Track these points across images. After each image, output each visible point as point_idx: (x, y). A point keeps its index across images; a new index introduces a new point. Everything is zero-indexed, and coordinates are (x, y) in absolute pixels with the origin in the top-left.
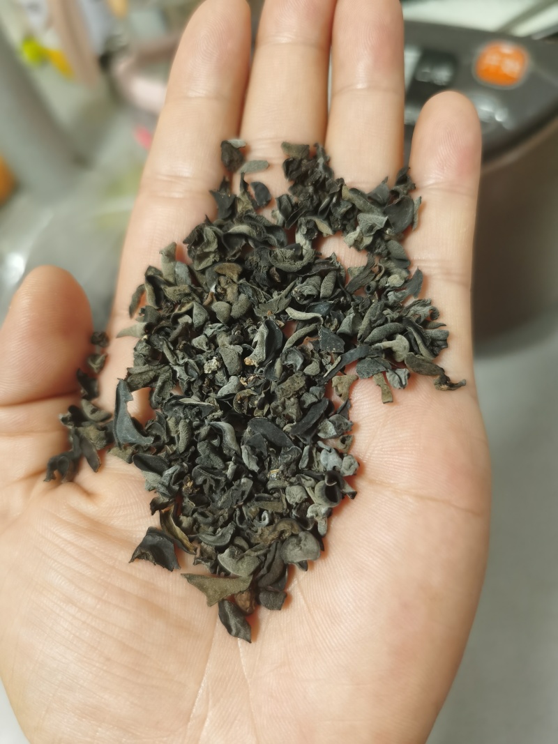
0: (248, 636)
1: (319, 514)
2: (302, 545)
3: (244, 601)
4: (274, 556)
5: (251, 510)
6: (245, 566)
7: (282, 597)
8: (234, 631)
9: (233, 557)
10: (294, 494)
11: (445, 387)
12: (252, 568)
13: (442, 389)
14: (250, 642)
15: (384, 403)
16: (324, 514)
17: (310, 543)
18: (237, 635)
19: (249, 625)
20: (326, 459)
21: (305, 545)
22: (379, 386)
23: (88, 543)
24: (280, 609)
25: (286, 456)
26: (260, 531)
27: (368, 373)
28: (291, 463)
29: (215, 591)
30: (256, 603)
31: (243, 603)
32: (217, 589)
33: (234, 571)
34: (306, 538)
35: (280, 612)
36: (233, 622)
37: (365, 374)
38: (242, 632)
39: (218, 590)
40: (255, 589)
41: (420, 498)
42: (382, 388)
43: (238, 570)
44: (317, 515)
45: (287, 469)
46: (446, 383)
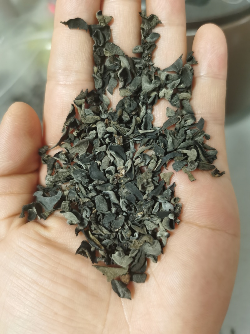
0: (130, 297)
2: (154, 246)
3: (126, 279)
4: (141, 254)
5: (127, 234)
6: (125, 261)
7: (145, 276)
8: (122, 295)
9: (120, 256)
11: (218, 175)
12: (129, 263)
16: (166, 236)
18: (124, 297)
19: (129, 291)
20: (165, 207)
22: (186, 173)
23: (46, 250)
24: (144, 282)
25: (147, 204)
26: (133, 242)
27: (180, 168)
28: (150, 208)
29: (111, 274)
30: (131, 279)
32: (112, 272)
33: (120, 263)
34: (157, 243)
35: (144, 283)
36: (120, 290)
38: (127, 294)
39: (112, 273)
40: (131, 272)
42: (188, 174)
43: (122, 263)
45: (148, 211)
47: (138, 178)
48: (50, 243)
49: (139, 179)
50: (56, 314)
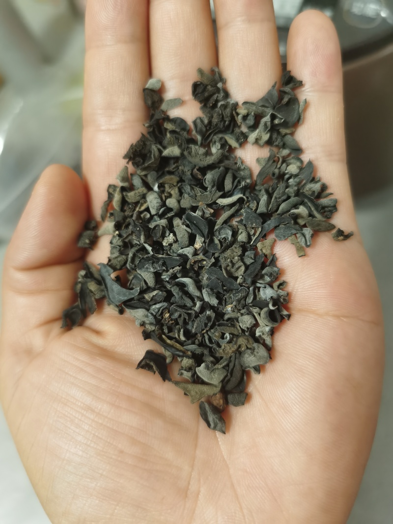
0: (223, 429)
1: (265, 333)
2: (255, 353)
3: (218, 401)
4: (235, 364)
5: (215, 335)
6: (216, 376)
7: (245, 395)
8: (212, 425)
9: (208, 369)
10: (246, 321)
11: (341, 238)
12: (222, 378)
13: (339, 240)
14: (224, 433)
15: (300, 257)
16: (268, 332)
17: (262, 351)
18: (215, 428)
20: (265, 293)
21: (258, 353)
22: (293, 244)
23: (101, 363)
24: (243, 404)
25: (237, 294)
26: (223, 347)
27: (284, 236)
28: (241, 299)
29: (196, 393)
30: (226, 402)
31: (217, 401)
32: (197, 390)
33: (208, 379)
34: (258, 347)
35: (243, 407)
36: (211, 417)
37: (282, 237)
38: (219, 425)
39: (198, 392)
40: (225, 391)
41: (337, 317)
42: (296, 245)
43: (212, 378)
44: (263, 334)
45: (239, 304)
46: (342, 235)
47: (222, 259)
48: (106, 354)
49: (224, 260)
50: (122, 452)
